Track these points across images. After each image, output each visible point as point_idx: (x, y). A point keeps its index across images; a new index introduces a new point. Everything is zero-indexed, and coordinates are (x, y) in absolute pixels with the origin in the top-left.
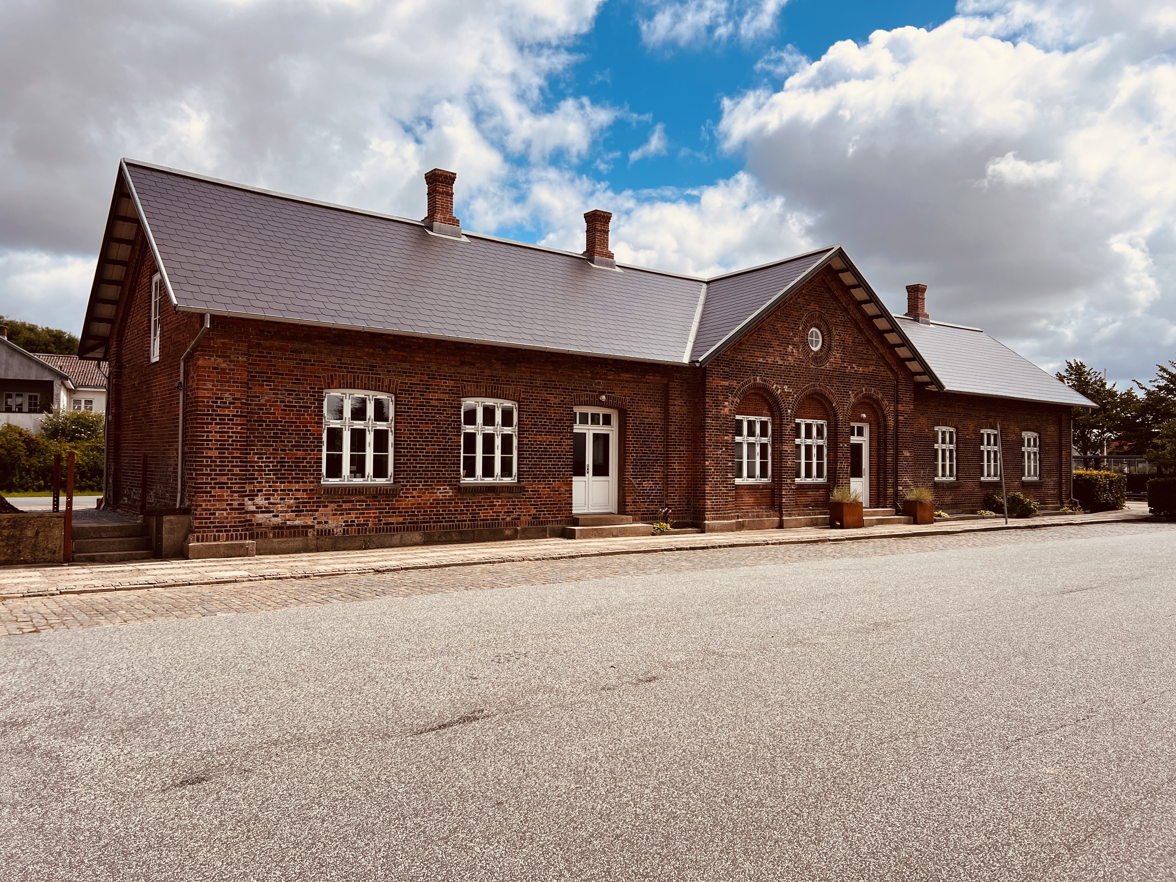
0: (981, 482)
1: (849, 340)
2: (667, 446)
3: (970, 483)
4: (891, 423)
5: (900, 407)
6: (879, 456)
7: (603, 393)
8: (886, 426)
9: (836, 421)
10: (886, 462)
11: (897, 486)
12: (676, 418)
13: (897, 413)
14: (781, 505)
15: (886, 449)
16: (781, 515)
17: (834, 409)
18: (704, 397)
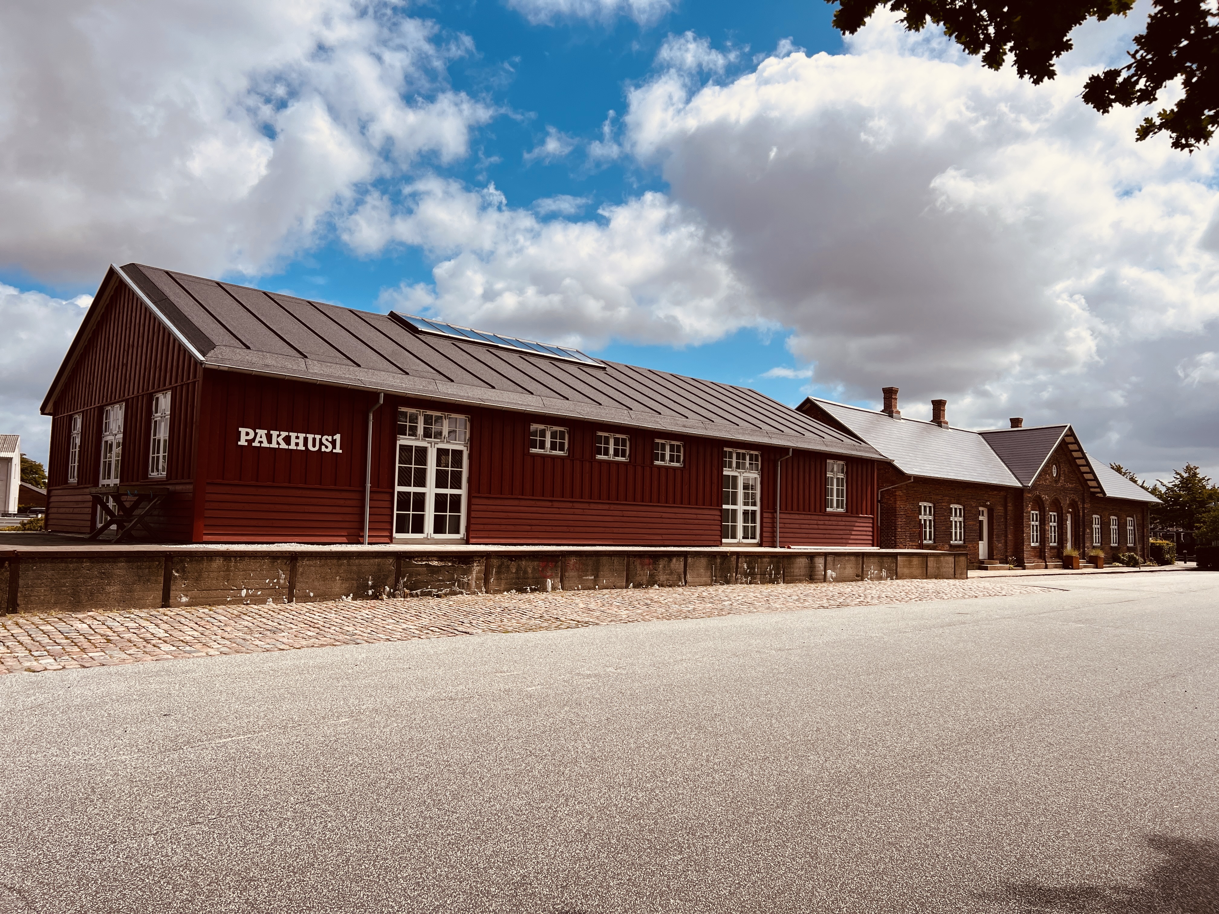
0: (1111, 547)
1: (1067, 470)
2: (1006, 528)
3: (1107, 547)
4: (1081, 514)
5: (1085, 506)
6: (1075, 531)
7: (987, 501)
8: (1079, 516)
9: (1062, 513)
10: (1079, 535)
11: (1084, 548)
12: (1009, 513)
13: (1084, 509)
14: (1045, 556)
15: (1079, 528)
16: (1046, 562)
17: (1061, 507)
18: (1023, 502)
